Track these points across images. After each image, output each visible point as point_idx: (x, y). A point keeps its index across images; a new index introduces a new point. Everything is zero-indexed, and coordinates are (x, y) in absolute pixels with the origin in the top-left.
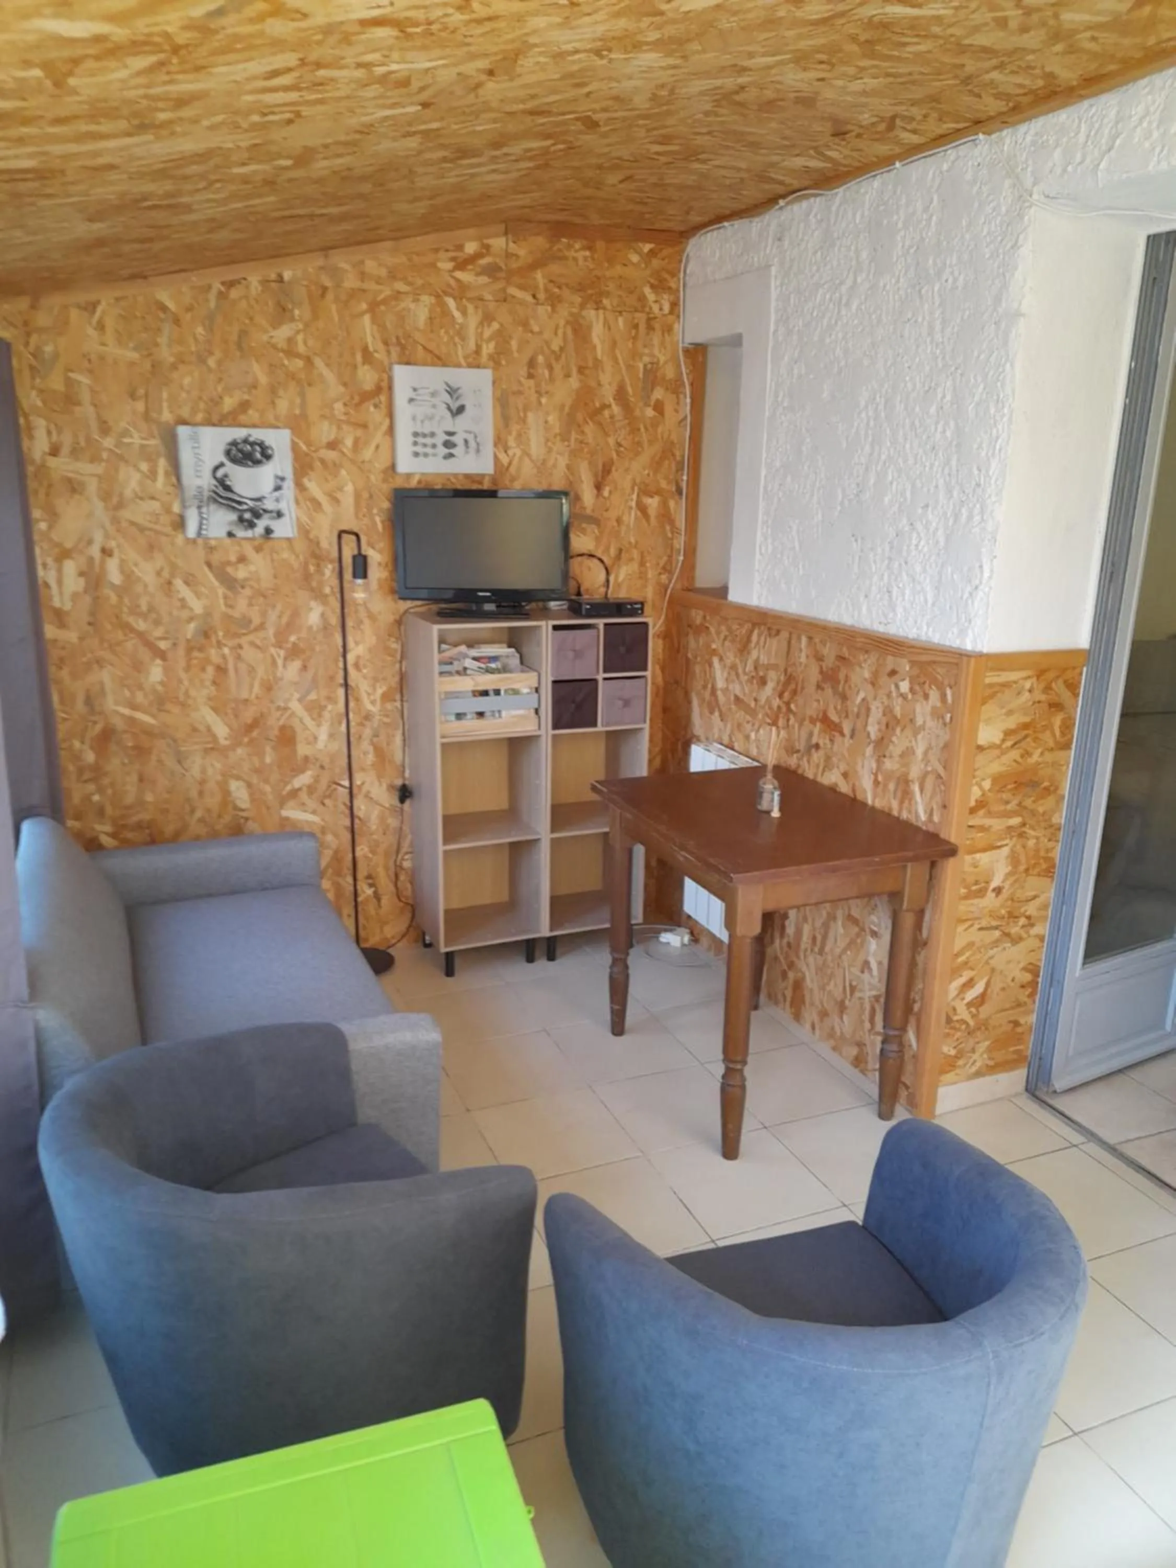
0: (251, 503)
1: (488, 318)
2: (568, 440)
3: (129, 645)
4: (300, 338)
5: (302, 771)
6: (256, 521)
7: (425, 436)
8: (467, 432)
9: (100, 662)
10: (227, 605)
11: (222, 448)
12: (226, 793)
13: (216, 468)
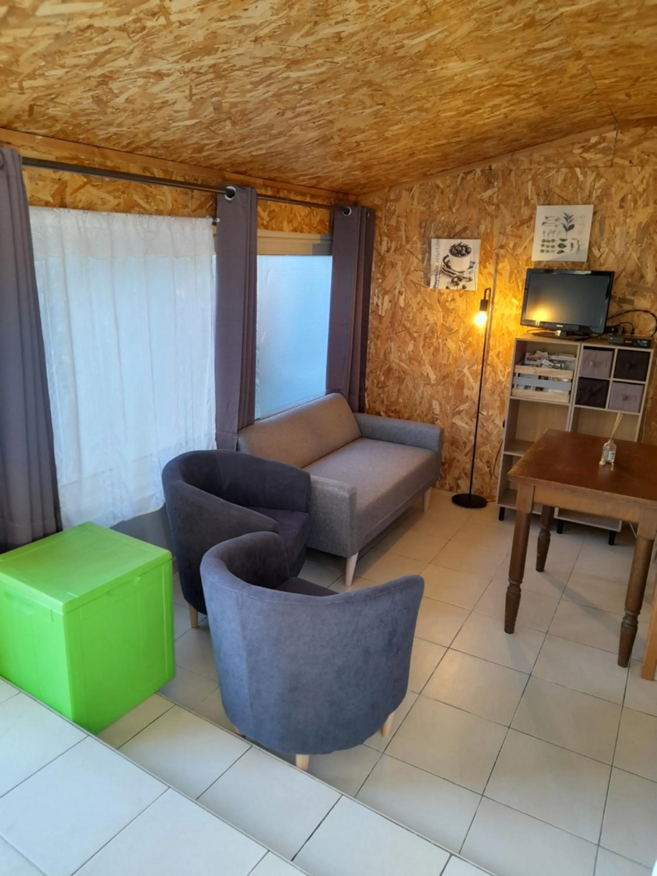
0: (458, 274)
1: (599, 176)
2: (641, 243)
3: (403, 334)
4: (495, 196)
5: (465, 403)
6: (459, 282)
7: (549, 241)
8: (573, 239)
9: (391, 340)
10: (443, 320)
11: (449, 248)
12: (431, 405)
13: (445, 258)
